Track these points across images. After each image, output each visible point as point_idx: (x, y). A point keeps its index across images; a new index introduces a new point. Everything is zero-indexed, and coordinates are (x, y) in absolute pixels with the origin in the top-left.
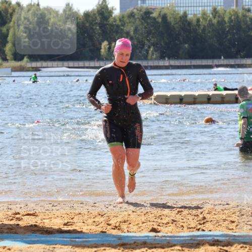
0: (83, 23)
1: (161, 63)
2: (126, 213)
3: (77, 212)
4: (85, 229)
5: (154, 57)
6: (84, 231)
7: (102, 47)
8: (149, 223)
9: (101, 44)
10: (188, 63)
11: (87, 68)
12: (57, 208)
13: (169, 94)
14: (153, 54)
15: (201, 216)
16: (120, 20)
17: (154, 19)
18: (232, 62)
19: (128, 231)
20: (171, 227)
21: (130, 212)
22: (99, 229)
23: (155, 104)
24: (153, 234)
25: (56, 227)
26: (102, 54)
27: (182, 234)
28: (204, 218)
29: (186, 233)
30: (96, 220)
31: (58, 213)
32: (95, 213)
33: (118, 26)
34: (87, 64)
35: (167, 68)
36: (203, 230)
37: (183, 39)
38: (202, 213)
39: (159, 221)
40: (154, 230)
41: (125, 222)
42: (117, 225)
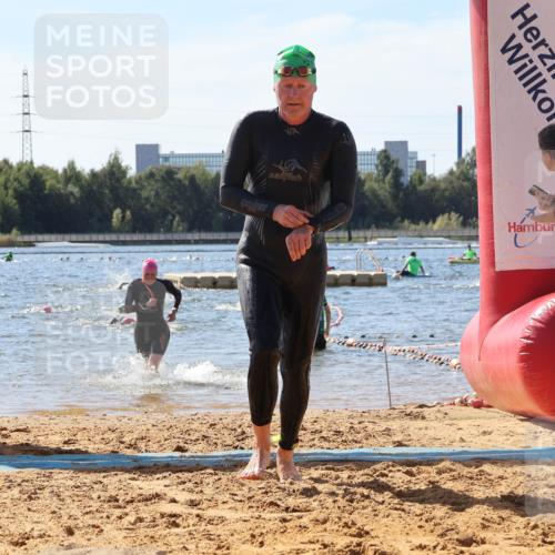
0: (89, 185)
2: (143, 427)
3: (81, 426)
4: (91, 448)
5: (181, 228)
6: (90, 450)
7: (114, 216)
8: (173, 440)
9: (112, 213)
10: (223, 236)
11: (95, 242)
12: (55, 421)
13: (199, 276)
14: (178, 225)
15: (239, 430)
16: (137, 182)
17: (180, 181)
19: (147, 451)
20: (202, 445)
21: (149, 426)
22: (109, 448)
24: (178, 454)
25: (54, 446)
26: (114, 224)
27: (215, 453)
28: (243, 433)
29: (220, 452)
30: (106, 436)
31: (56, 429)
32: (104, 427)
33: (134, 190)
34: (94, 237)
36: (242, 448)
38: (240, 426)
39: (187, 437)
40: (179, 449)
41: (142, 439)
42: (133, 442)
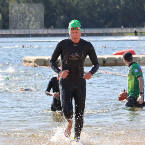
1: (41, 32)
18: (100, 31)
23: (35, 66)
35: (45, 35)
37: (60, 11)
